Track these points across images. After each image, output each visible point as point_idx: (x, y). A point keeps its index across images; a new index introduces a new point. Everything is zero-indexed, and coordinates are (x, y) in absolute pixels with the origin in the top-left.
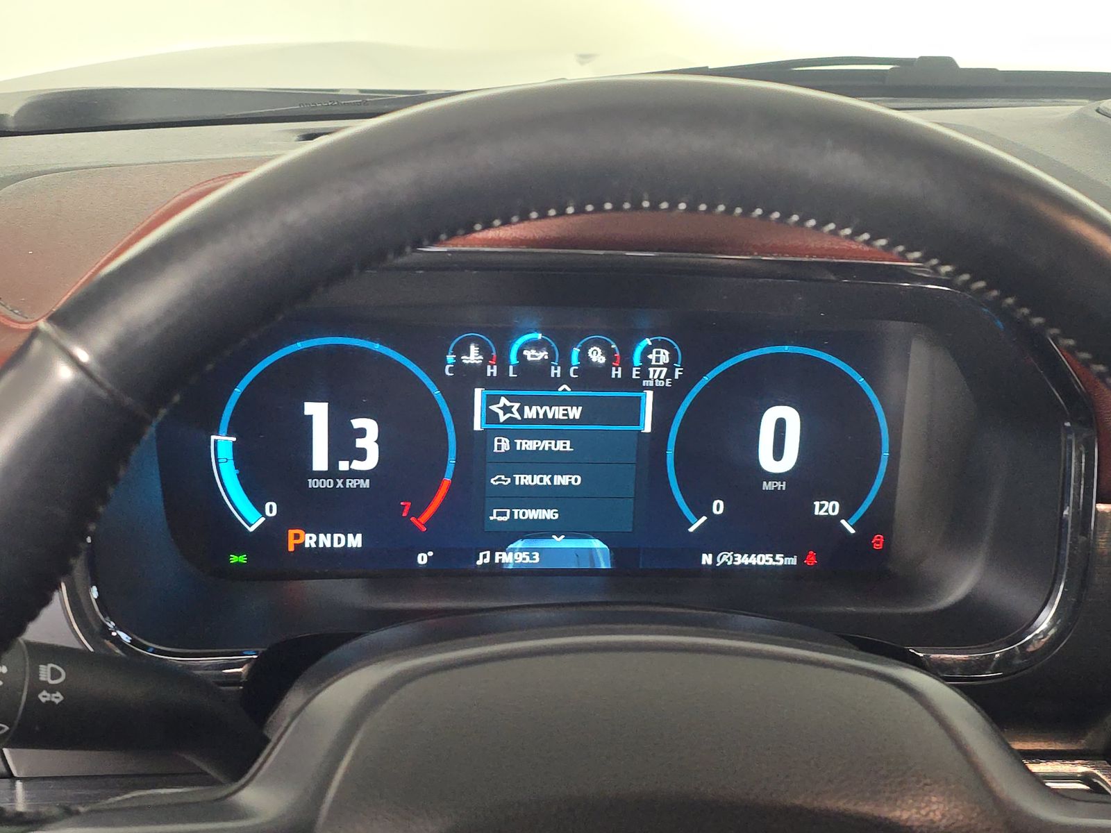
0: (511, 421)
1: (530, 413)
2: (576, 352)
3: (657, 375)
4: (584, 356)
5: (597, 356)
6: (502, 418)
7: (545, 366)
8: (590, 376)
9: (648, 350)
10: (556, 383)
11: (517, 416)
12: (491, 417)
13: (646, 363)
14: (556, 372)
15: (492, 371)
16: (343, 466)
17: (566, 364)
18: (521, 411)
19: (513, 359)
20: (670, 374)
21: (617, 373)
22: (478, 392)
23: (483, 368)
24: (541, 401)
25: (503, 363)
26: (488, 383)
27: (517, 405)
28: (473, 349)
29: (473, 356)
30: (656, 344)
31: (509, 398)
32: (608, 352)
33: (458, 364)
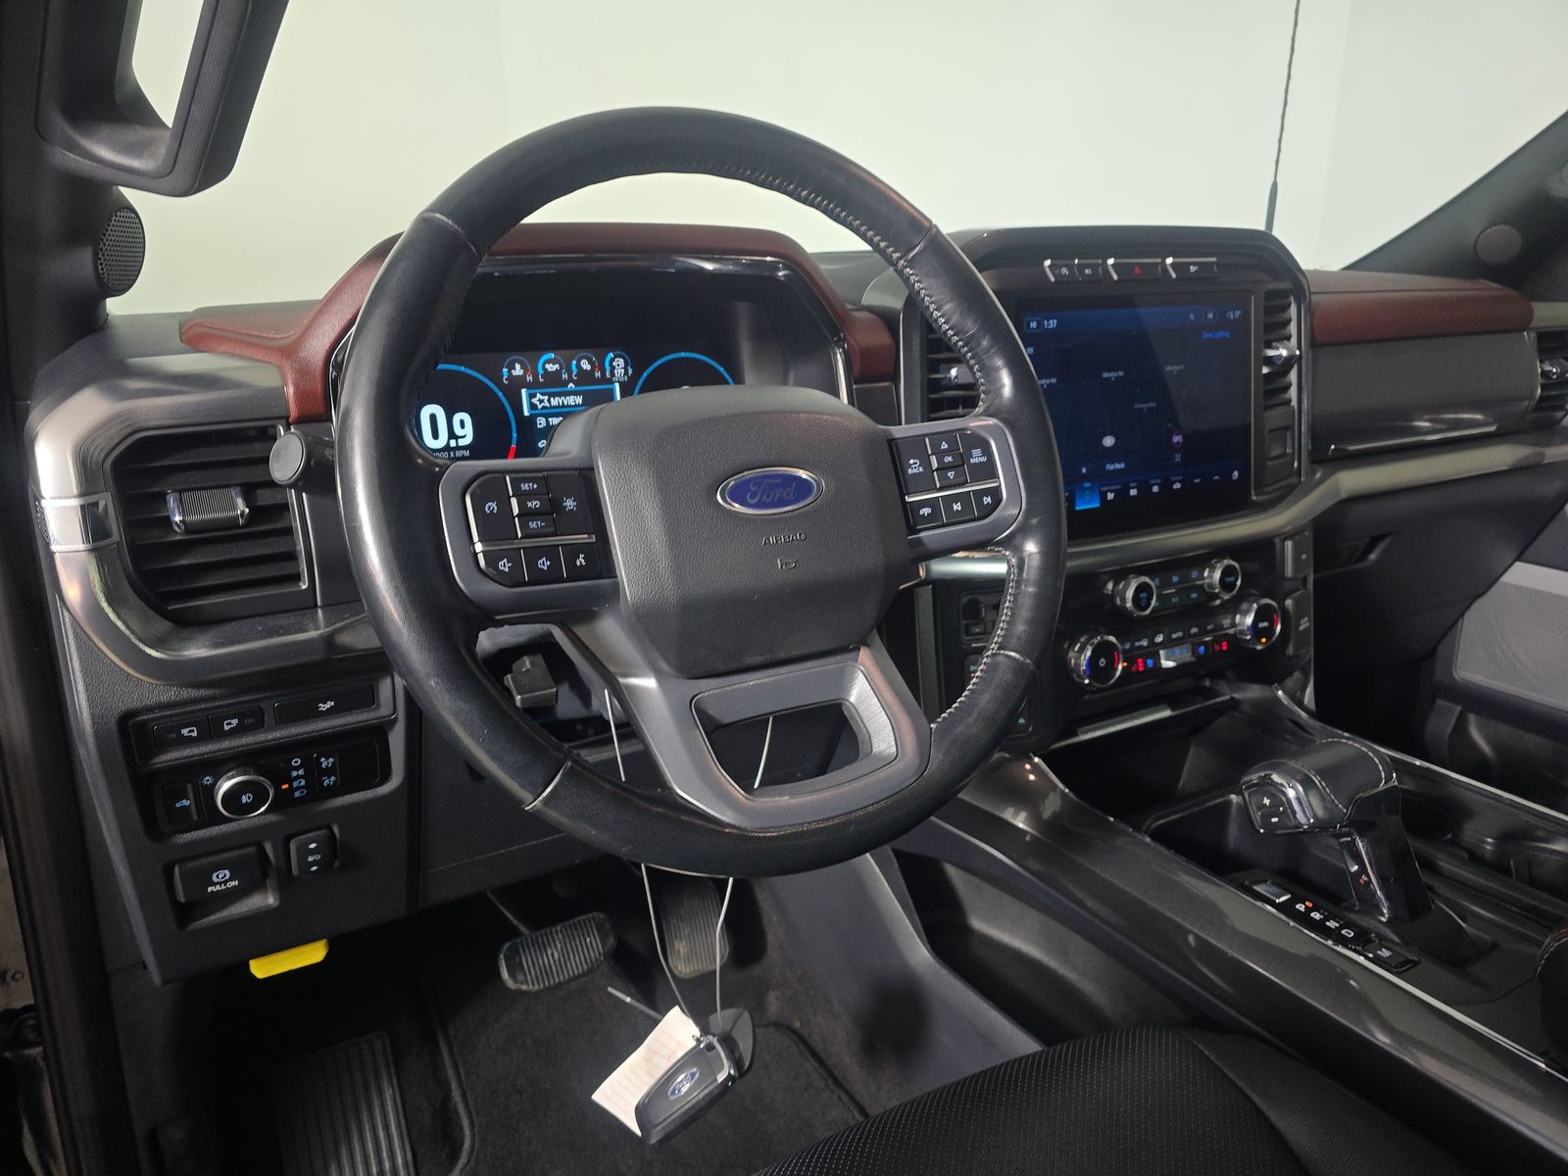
0: (544, 408)
1: (555, 402)
2: (574, 362)
3: (619, 372)
4: (578, 366)
5: (586, 365)
6: (540, 407)
7: (558, 373)
8: (584, 378)
9: (612, 360)
10: (566, 384)
11: (548, 405)
12: (533, 407)
13: (613, 368)
14: (565, 376)
15: (530, 378)
16: (453, 443)
17: (570, 372)
18: (549, 401)
19: (541, 371)
20: (626, 373)
21: (598, 374)
22: (524, 391)
23: (524, 377)
24: (560, 395)
25: (535, 375)
26: (529, 386)
27: (546, 398)
28: (518, 366)
29: (518, 371)
30: (616, 356)
31: (543, 394)
32: (591, 362)
33: (510, 377)
